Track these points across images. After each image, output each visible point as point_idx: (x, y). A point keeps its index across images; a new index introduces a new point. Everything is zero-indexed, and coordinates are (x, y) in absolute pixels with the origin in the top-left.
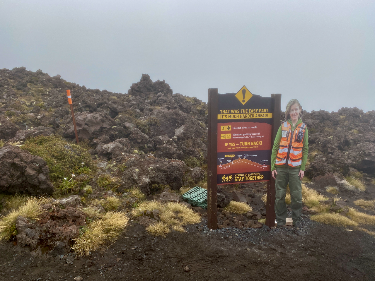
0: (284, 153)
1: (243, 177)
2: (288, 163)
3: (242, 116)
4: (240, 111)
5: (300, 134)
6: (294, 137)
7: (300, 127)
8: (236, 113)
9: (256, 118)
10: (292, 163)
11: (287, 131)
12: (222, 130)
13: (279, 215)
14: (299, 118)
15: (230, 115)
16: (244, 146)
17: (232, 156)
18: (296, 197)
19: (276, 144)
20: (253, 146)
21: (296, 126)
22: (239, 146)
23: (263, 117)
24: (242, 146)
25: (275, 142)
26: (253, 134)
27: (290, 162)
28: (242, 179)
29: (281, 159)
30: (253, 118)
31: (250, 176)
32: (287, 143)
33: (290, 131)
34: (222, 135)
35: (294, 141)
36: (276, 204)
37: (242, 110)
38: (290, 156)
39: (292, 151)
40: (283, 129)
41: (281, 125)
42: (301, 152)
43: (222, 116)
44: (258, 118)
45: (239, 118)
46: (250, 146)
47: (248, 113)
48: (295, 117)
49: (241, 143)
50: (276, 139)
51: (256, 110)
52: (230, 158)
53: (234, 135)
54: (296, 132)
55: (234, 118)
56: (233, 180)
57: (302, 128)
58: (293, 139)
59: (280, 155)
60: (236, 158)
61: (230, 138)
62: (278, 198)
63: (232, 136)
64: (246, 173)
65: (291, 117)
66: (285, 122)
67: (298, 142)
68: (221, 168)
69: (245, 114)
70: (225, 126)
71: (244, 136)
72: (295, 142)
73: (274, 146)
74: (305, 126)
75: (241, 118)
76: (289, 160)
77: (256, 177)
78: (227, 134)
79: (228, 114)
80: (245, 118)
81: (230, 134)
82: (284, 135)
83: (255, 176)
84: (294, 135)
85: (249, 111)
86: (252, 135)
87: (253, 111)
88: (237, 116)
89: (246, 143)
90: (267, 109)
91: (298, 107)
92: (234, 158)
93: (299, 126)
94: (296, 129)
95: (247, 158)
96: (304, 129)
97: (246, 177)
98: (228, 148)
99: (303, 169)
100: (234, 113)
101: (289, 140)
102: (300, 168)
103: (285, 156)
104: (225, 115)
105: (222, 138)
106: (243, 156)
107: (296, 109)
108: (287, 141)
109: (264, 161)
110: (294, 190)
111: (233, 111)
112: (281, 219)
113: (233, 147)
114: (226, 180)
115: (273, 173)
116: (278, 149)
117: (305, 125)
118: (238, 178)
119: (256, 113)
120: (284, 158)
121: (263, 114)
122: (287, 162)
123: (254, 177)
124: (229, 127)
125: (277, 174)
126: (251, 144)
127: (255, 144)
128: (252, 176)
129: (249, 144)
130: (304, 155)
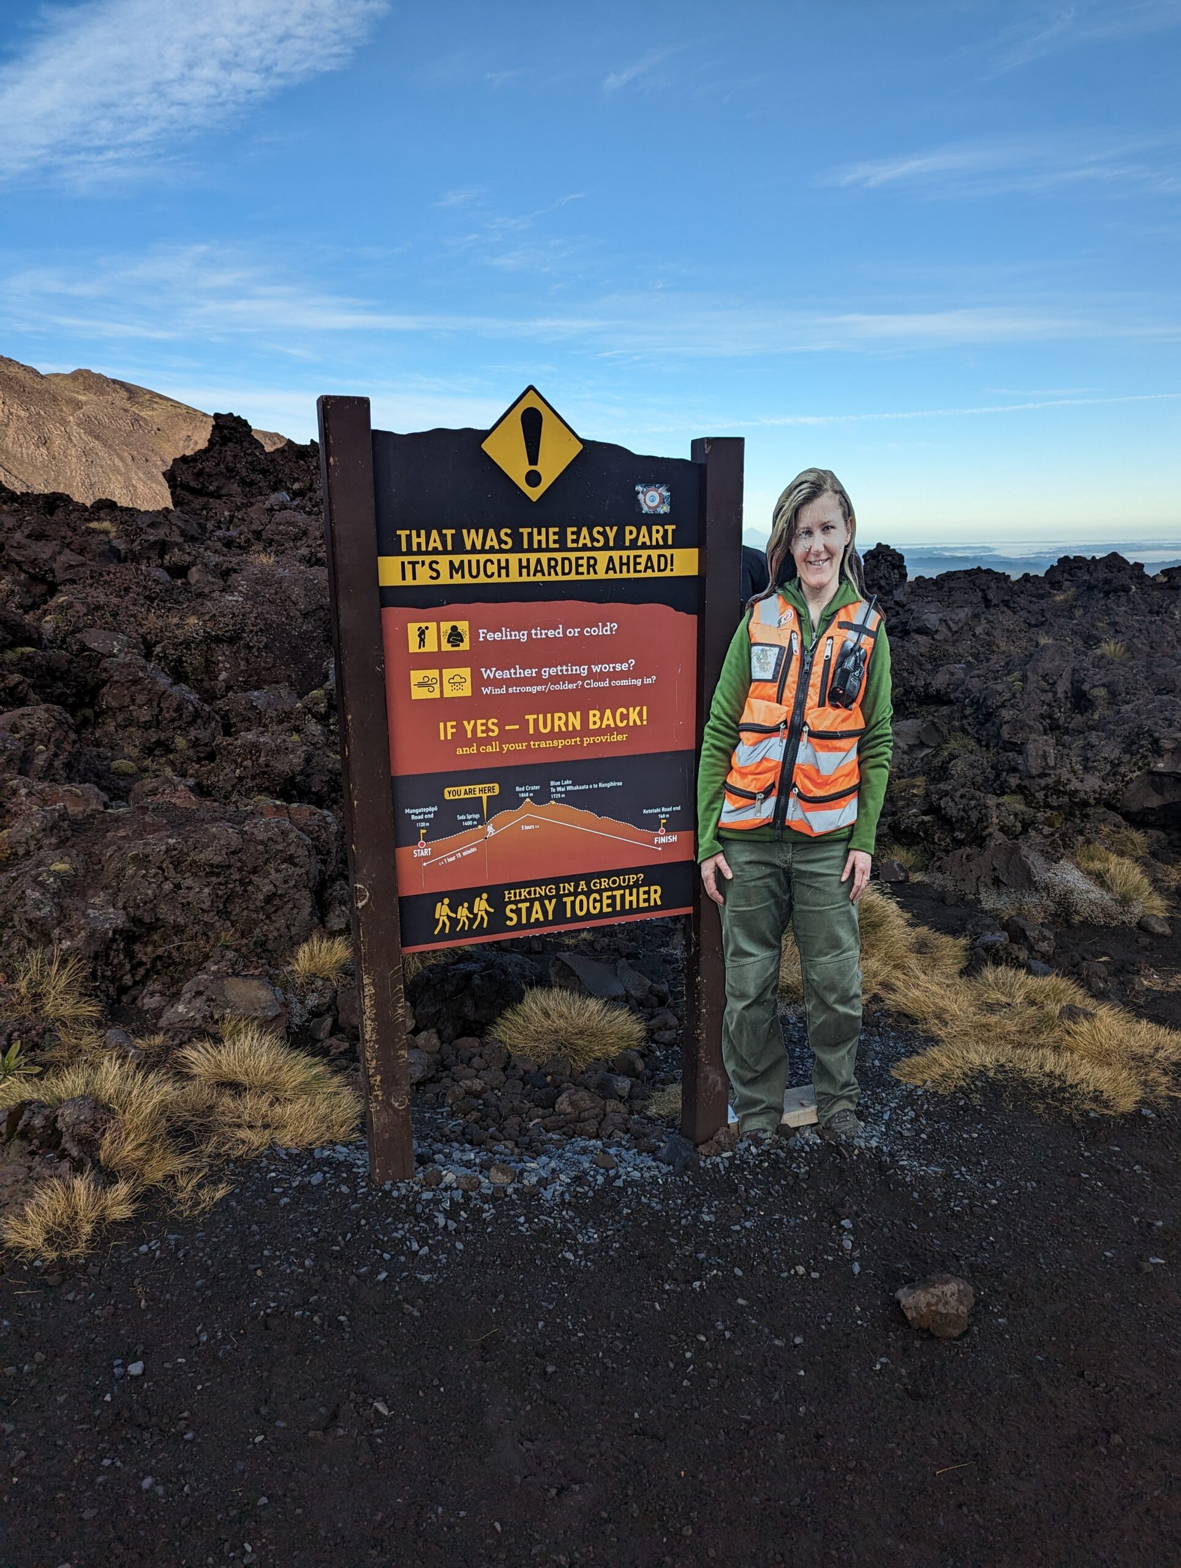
0: (765, 764)
1: (550, 899)
2: (789, 817)
3: (528, 567)
4: (517, 538)
5: (849, 664)
6: (816, 679)
7: (847, 626)
8: (492, 550)
9: (611, 575)
10: (809, 815)
11: (781, 648)
12: (413, 647)
13: (746, 1083)
14: (842, 573)
15: (457, 559)
16: (552, 735)
17: (484, 792)
18: (832, 988)
19: (718, 718)
20: (600, 732)
21: (827, 619)
22: (522, 735)
23: (649, 574)
24: (539, 737)
25: (715, 709)
26: (596, 669)
27: (795, 813)
28: (545, 912)
29: (752, 796)
30: (592, 576)
31: (588, 894)
32: (780, 713)
33: (796, 647)
34: (416, 676)
35: (816, 699)
36: (731, 1028)
37: (525, 531)
38: (799, 779)
39: (805, 752)
40: (757, 637)
41: (747, 613)
42: (853, 756)
43: (409, 568)
44: (618, 576)
45: (514, 577)
46: (585, 731)
47: (563, 548)
48: (820, 570)
49: (531, 718)
50: (718, 694)
51: (604, 534)
52: (473, 805)
53: (487, 674)
54: (829, 648)
55: (482, 579)
56: (497, 920)
58: (811, 691)
59: (744, 775)
60: (507, 801)
61: (466, 691)
62: (742, 996)
63: (478, 681)
64: (567, 879)
65: (802, 571)
66: (767, 597)
67: (837, 707)
68: (426, 859)
69: (544, 557)
70: (432, 626)
71: (544, 682)
72: (821, 704)
73: (712, 728)
74: (874, 620)
75: (525, 578)
76: (791, 801)
77: (623, 896)
78: (448, 673)
79: (445, 552)
80: (547, 578)
81: (466, 672)
82: (763, 666)
83: (618, 893)
84: (818, 670)
85: (570, 537)
86: (591, 675)
87: (593, 539)
88: (500, 568)
89: (559, 721)
90: (670, 528)
91: (835, 516)
92: (498, 805)
93: (842, 617)
94: (828, 633)
95: (571, 799)
96: (869, 633)
97: (568, 900)
98: (459, 751)
99: (867, 845)
100: (483, 551)
101: (790, 694)
102: (849, 839)
103: (770, 778)
104: (428, 559)
105: (418, 693)
106: (546, 787)
107: (826, 528)
108: (779, 701)
109: (663, 812)
110: (822, 953)
111: (472, 538)
112: (755, 1103)
113: (487, 741)
114: (454, 922)
115: (707, 871)
116: (735, 747)
117: (873, 613)
118: (524, 906)
119: (606, 547)
120: (767, 793)
121: (645, 553)
122: (781, 810)
123: (613, 898)
124: (454, 628)
125: (729, 875)
126: (585, 721)
127: (608, 721)
128: (600, 892)
129: (575, 721)
130: (872, 773)
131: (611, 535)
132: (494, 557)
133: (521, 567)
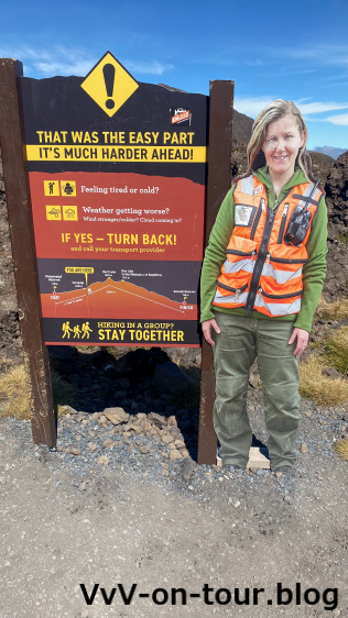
0: (242, 274)
1: (122, 329)
2: (256, 304)
3: (107, 153)
4: (101, 137)
5: (299, 220)
6: (276, 227)
7: (300, 197)
8: (87, 143)
9: (155, 160)
10: (269, 305)
11: (254, 208)
12: (47, 193)
13: (226, 440)
14: (297, 165)
15: (69, 147)
16: (122, 246)
17: (86, 271)
18: (281, 401)
19: (213, 245)
20: (149, 246)
21: (286, 193)
22: (105, 244)
23: (178, 160)
24: (114, 245)
25: (211, 240)
26: (147, 212)
27: (259, 302)
28: (120, 336)
29: (234, 291)
30: (144, 160)
31: (143, 330)
32: (252, 245)
33: (264, 207)
34: (49, 208)
35: (276, 239)
36: (219, 411)
37: (106, 133)
39: (267, 270)
40: (240, 200)
41: (233, 186)
42: (299, 274)
43: (43, 151)
44: (159, 161)
45: (100, 159)
46: (140, 244)
47: (127, 143)
48: (282, 162)
49: (110, 235)
50: (213, 231)
51: (151, 136)
52: (80, 278)
53: (86, 210)
54: (285, 211)
55: (82, 159)
56: (94, 337)
57: (308, 200)
58: (273, 234)
59: (228, 278)
60: (97, 277)
61: (75, 218)
62: (225, 396)
63: (81, 213)
64: (132, 321)
65: (269, 162)
66: (246, 177)
67: (289, 245)
68: (57, 301)
69: (116, 148)
70: (57, 182)
71: (118, 217)
72: (279, 242)
73: (211, 251)
74: (318, 194)
75: (106, 160)
76: (258, 295)
77: (162, 334)
78: (65, 208)
79: (62, 144)
80: (118, 160)
81: (75, 208)
82: (243, 218)
83: (159, 332)
84: (277, 223)
85: (131, 138)
86: (144, 215)
87: (145, 139)
88: (92, 153)
89: (126, 238)
90: (191, 134)
91: (294, 130)
92: (92, 278)
93: (296, 191)
94: (286, 200)
95: (132, 280)
96: (314, 202)
97: (132, 331)
98: (72, 249)
99: (307, 327)
100: (83, 144)
101: (259, 235)
102: (295, 321)
103: (244, 282)
104: (53, 147)
105: (50, 217)
106: (119, 272)
107: (287, 136)
108: (252, 238)
109: (186, 293)
110: (274, 381)
111: (76, 136)
112: (232, 451)
113: (87, 245)
114: (72, 334)
115: (206, 327)
116: (223, 262)
117: (317, 191)
118: (108, 331)
119: (152, 144)
120: (243, 290)
121: (175, 148)
122: (251, 301)
123: (157, 334)
124: (68, 184)
125: (219, 331)
126: (140, 240)
127: (154, 240)
128: (149, 330)
129: (135, 239)
131: (155, 137)
132: (89, 147)
133: (104, 153)
